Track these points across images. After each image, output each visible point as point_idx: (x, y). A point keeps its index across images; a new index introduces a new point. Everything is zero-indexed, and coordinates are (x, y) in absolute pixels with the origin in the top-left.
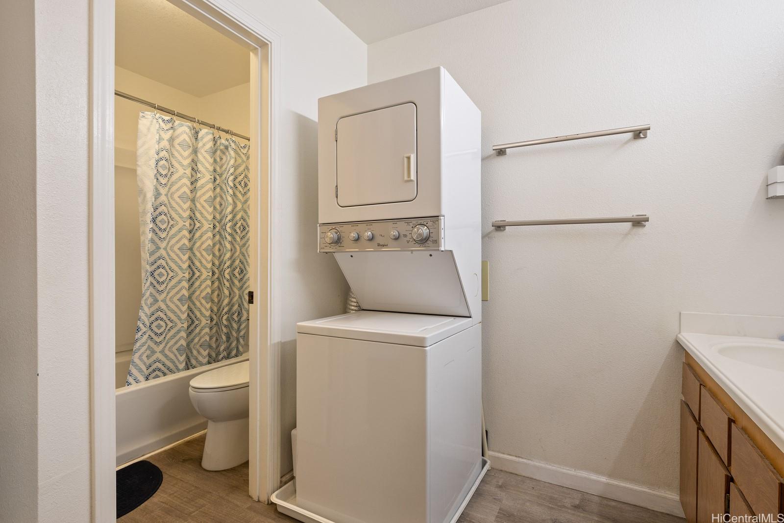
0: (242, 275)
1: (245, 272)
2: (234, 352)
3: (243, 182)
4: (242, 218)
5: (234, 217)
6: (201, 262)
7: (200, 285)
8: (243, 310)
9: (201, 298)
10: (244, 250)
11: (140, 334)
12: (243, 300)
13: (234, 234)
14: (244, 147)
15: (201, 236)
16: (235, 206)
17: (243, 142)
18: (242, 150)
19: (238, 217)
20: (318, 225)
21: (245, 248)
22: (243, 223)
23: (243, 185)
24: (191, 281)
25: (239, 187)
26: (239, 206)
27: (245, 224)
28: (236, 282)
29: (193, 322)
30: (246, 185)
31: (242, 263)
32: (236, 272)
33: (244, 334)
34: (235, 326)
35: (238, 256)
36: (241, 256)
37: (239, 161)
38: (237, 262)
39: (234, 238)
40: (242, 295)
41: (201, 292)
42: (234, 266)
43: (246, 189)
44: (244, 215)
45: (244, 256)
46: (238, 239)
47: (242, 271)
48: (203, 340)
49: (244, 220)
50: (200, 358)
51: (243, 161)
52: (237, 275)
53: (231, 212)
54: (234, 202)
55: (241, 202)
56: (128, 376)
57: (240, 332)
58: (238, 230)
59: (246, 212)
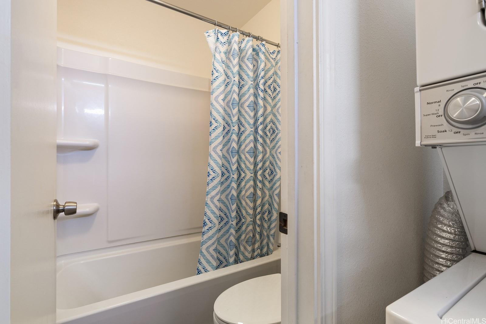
0: (272, 176)
1: (274, 173)
2: (265, 250)
3: (272, 86)
4: (272, 121)
5: (265, 120)
6: (245, 164)
7: (245, 185)
8: (273, 209)
9: (245, 198)
10: (273, 152)
11: (206, 228)
12: (273, 199)
13: (265, 137)
14: (273, 53)
15: (245, 140)
16: (265, 110)
17: (272, 48)
18: (271, 55)
19: (268, 119)
20: (417, 89)
21: (275, 150)
22: (273, 126)
23: (272, 89)
24: (239, 181)
25: (269, 91)
26: (269, 109)
27: (274, 127)
28: (267, 183)
29: (240, 220)
30: (275, 90)
31: (272, 165)
32: (266, 174)
33: (274, 233)
34: (266, 225)
35: (268, 158)
36: (271, 158)
37: (269, 65)
38: (268, 163)
39: (264, 141)
40: (272, 195)
41: (246, 192)
42: (264, 168)
43: (275, 94)
44: (274, 118)
45: (273, 157)
46: (268, 141)
47: (272, 173)
48: (248, 236)
49: (274, 124)
50: (246, 254)
51: (272, 66)
52: (267, 176)
53: (262, 115)
54: (264, 105)
55: (270, 105)
56: (198, 264)
57: (270, 230)
58: (268, 133)
59: (275, 115)
